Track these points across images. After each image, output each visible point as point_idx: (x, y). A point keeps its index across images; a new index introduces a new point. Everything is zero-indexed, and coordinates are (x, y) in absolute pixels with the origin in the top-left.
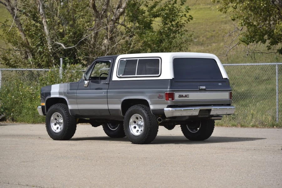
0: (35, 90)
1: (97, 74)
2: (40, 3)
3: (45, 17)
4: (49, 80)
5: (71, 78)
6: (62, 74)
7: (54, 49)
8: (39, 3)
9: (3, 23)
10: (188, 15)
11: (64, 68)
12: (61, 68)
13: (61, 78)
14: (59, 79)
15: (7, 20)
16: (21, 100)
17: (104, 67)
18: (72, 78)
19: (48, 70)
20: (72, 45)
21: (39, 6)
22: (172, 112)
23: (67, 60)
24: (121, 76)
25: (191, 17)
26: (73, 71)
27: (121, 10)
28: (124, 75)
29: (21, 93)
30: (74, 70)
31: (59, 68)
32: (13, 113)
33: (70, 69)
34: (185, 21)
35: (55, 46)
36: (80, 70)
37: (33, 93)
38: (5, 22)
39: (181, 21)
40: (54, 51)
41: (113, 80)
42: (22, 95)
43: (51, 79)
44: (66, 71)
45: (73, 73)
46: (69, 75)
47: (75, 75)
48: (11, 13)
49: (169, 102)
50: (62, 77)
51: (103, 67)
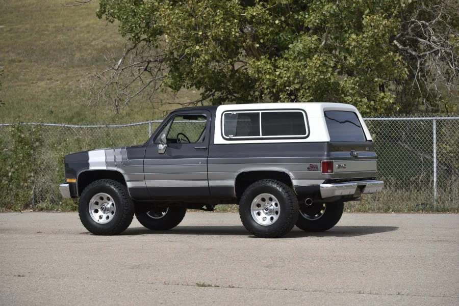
22: (332, 189)
24: (232, 137)
28: (236, 136)
41: (215, 143)
49: (327, 176)
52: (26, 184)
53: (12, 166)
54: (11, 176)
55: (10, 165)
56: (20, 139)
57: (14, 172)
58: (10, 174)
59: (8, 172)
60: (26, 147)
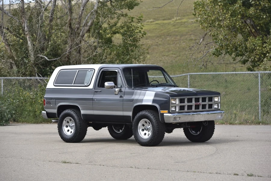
0: (35, 95)
7: (36, 61)
8: (24, 22)
10: (142, 31)
16: (22, 104)
19: (47, 78)
20: (52, 57)
21: (24, 24)
25: (144, 33)
27: (87, 28)
29: (22, 98)
32: (15, 115)
34: (140, 36)
37: (33, 98)
39: (137, 37)
42: (23, 100)
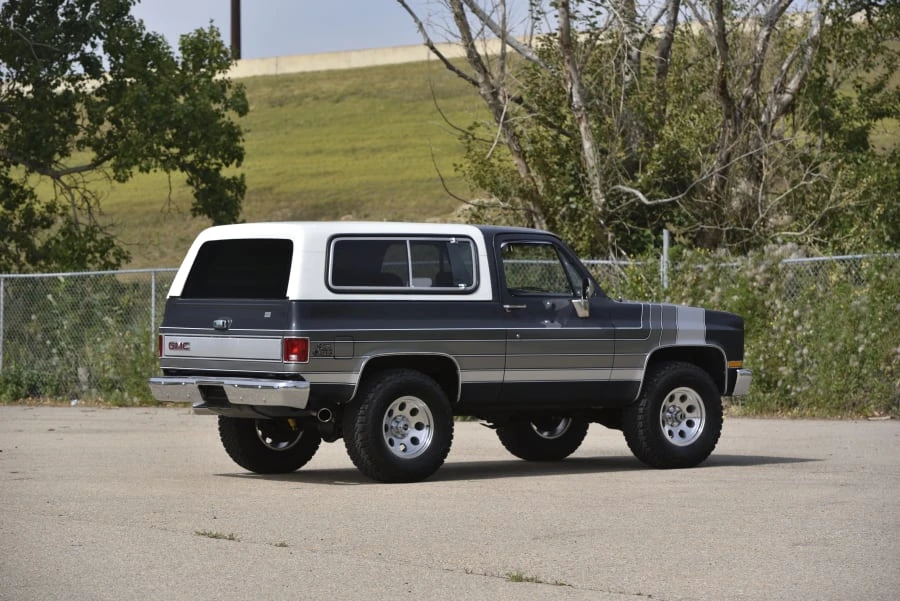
1: (772, 272)
2: (573, 76)
3: (587, 115)
4: (629, 291)
5: (694, 285)
6: (668, 275)
7: (610, 205)
8: (571, 77)
9: (463, 131)
11: (675, 258)
12: (665, 258)
13: (666, 285)
14: (658, 289)
15: (475, 123)
17: (794, 255)
18: (700, 287)
19: (626, 263)
20: (662, 193)
21: (569, 86)
23: (649, 236)
26: (700, 266)
27: (786, 97)
30: (706, 263)
31: (658, 258)
33: (691, 261)
35: (614, 197)
36: (723, 265)
38: (471, 128)
40: (611, 211)
43: (635, 289)
44: (681, 266)
45: (701, 271)
46: (689, 278)
47: (709, 277)
48: (491, 106)
50: (669, 283)
51: (790, 254)
52: (889, 368)
53: (866, 333)
54: (863, 351)
55: (862, 332)
56: (879, 284)
57: (868, 346)
58: (860, 349)
59: (858, 344)
60: (889, 298)
